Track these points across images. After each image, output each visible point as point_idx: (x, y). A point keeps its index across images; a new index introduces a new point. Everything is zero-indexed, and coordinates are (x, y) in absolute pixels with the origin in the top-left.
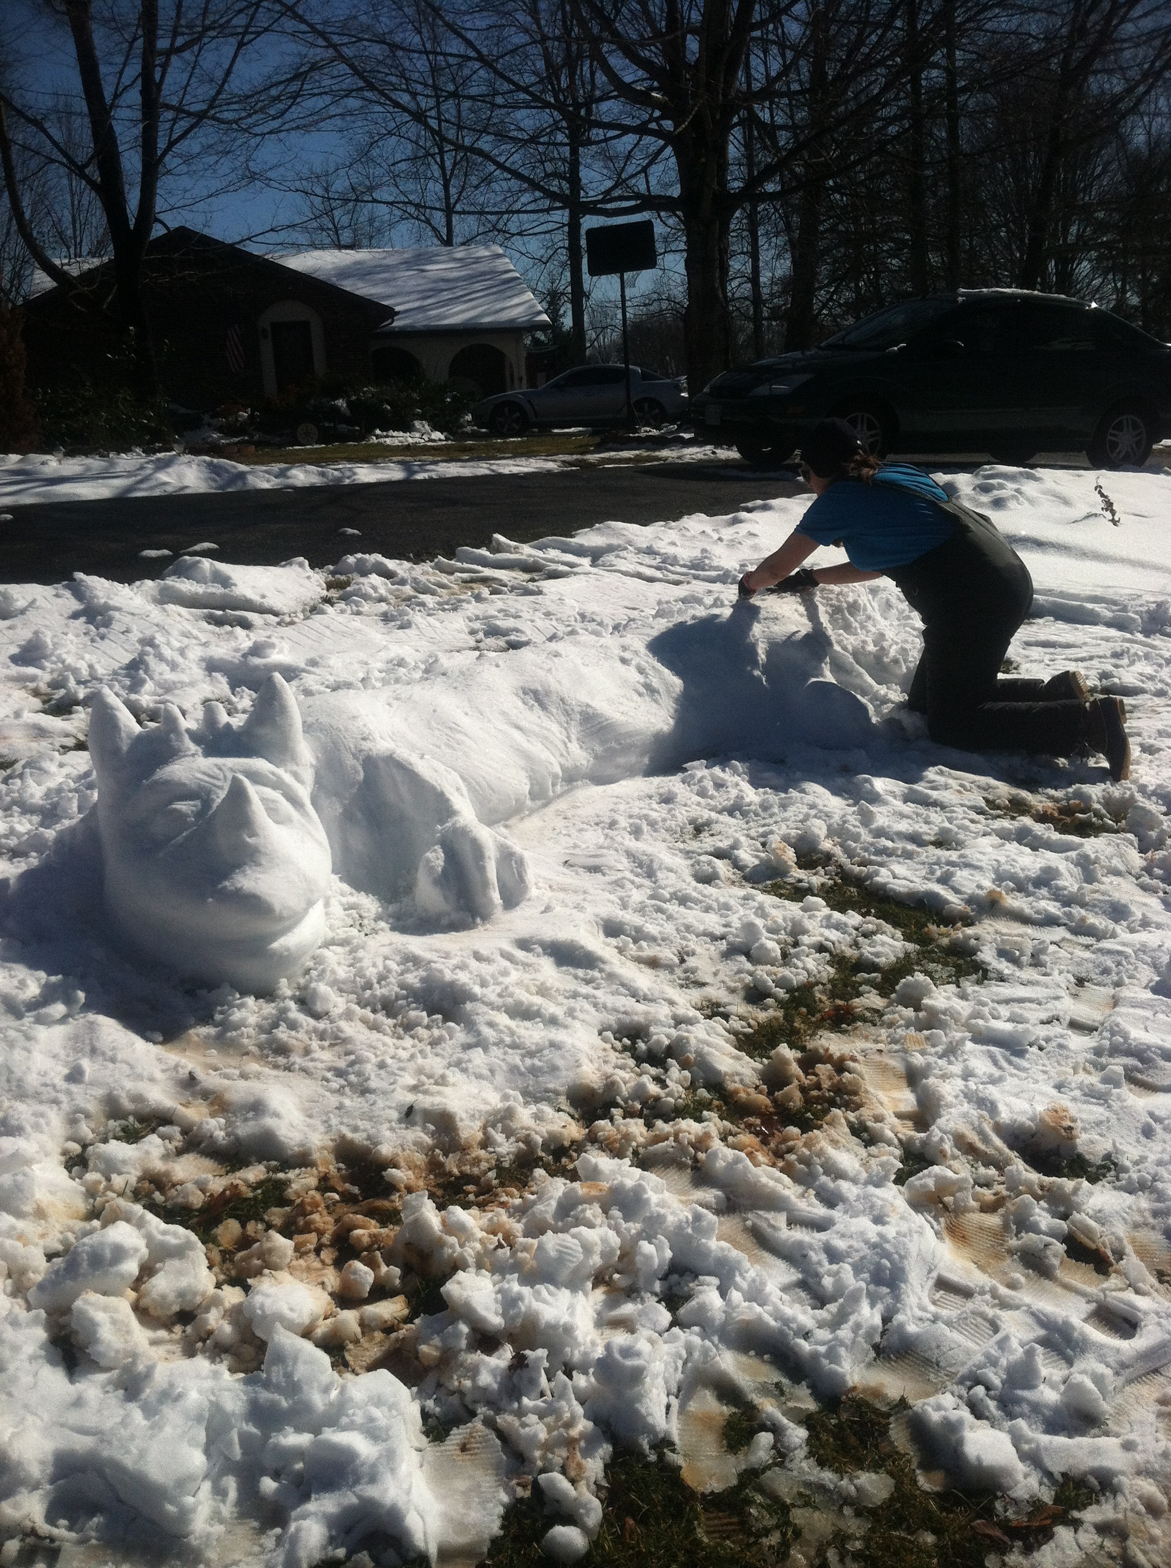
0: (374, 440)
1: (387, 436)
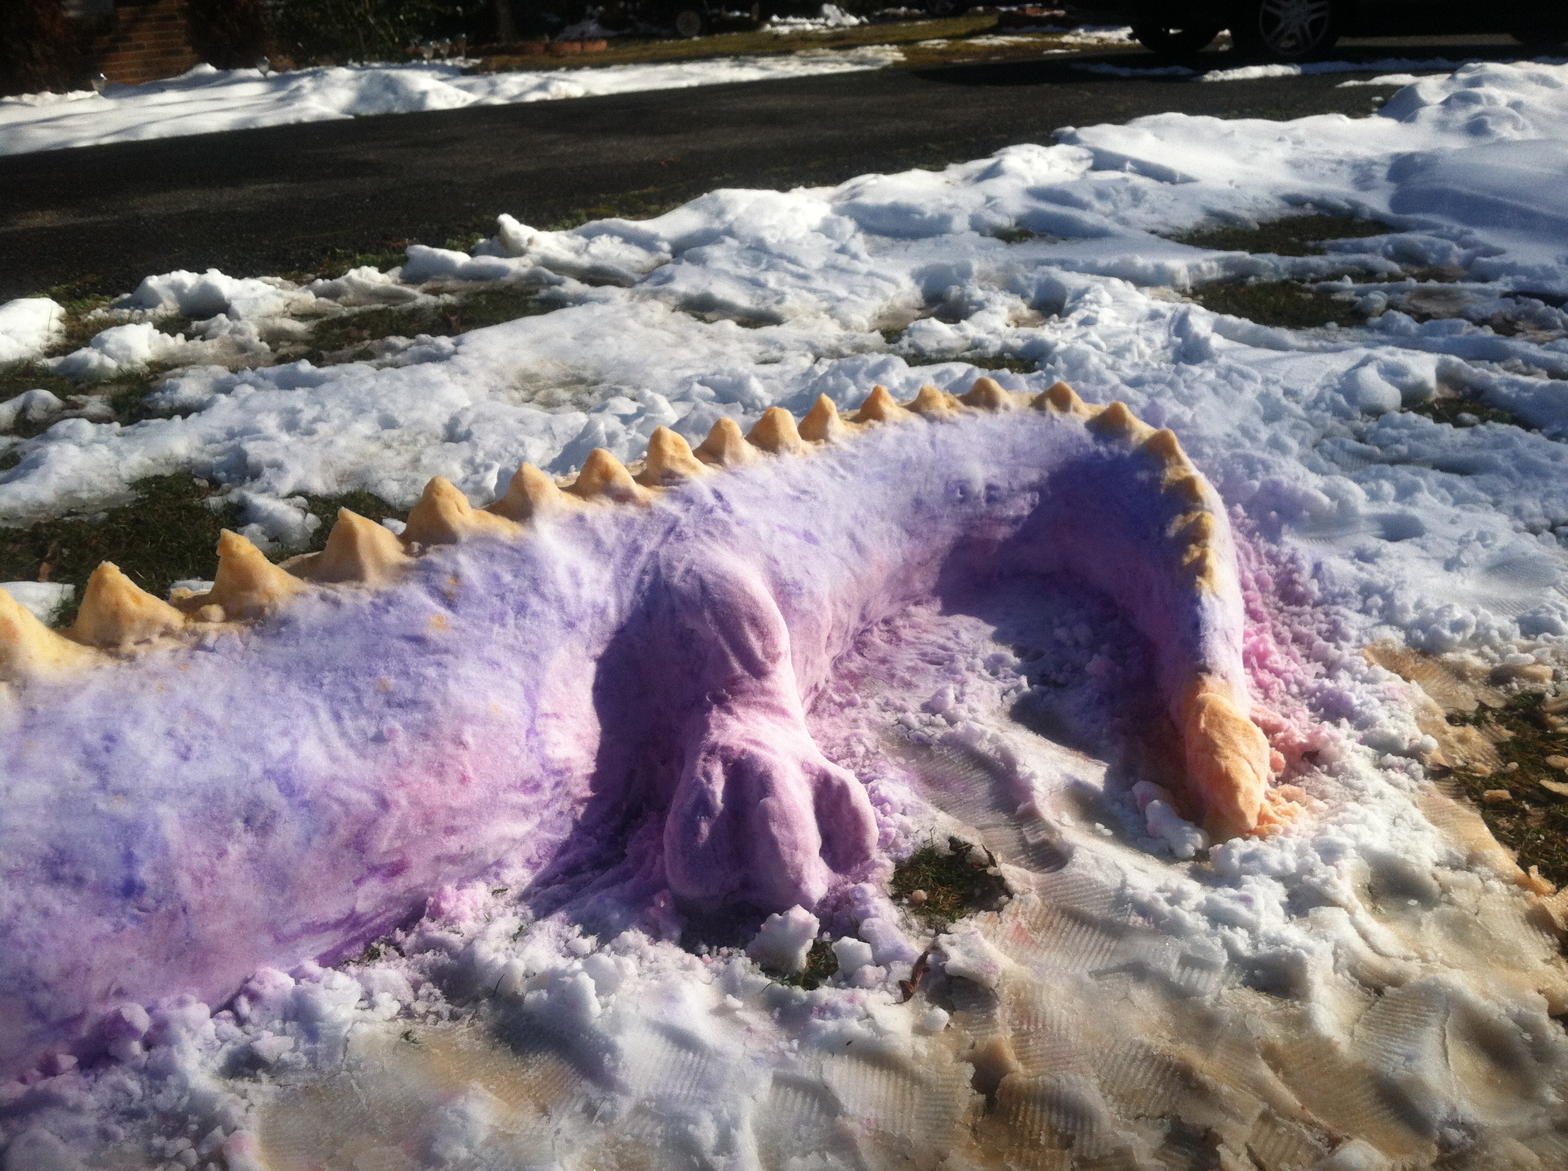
0: (768, 27)
1: (784, 24)
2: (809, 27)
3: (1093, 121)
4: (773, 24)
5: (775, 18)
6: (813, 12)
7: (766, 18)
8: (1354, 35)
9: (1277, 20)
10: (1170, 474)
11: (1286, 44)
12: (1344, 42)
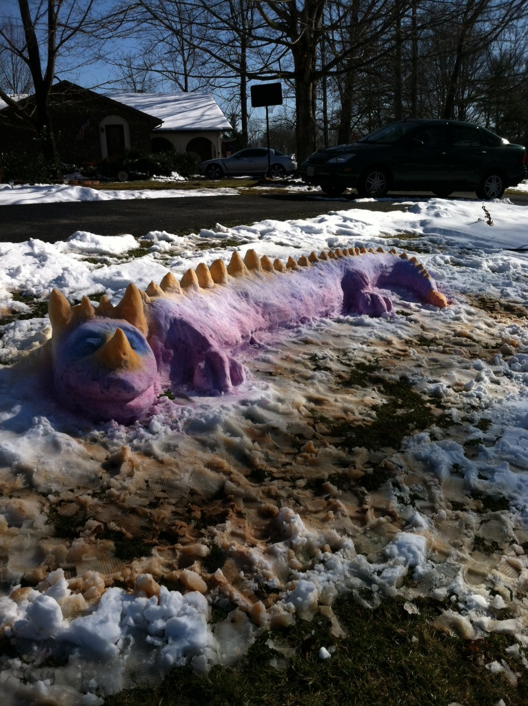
0: (153, 179)
1: (159, 178)
2: (170, 180)
3: (340, 210)
4: (155, 178)
5: (155, 176)
6: (169, 175)
7: (151, 176)
8: (393, 190)
9: (371, 185)
10: (416, 264)
11: (373, 192)
12: (390, 193)
